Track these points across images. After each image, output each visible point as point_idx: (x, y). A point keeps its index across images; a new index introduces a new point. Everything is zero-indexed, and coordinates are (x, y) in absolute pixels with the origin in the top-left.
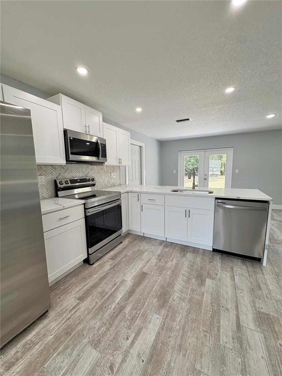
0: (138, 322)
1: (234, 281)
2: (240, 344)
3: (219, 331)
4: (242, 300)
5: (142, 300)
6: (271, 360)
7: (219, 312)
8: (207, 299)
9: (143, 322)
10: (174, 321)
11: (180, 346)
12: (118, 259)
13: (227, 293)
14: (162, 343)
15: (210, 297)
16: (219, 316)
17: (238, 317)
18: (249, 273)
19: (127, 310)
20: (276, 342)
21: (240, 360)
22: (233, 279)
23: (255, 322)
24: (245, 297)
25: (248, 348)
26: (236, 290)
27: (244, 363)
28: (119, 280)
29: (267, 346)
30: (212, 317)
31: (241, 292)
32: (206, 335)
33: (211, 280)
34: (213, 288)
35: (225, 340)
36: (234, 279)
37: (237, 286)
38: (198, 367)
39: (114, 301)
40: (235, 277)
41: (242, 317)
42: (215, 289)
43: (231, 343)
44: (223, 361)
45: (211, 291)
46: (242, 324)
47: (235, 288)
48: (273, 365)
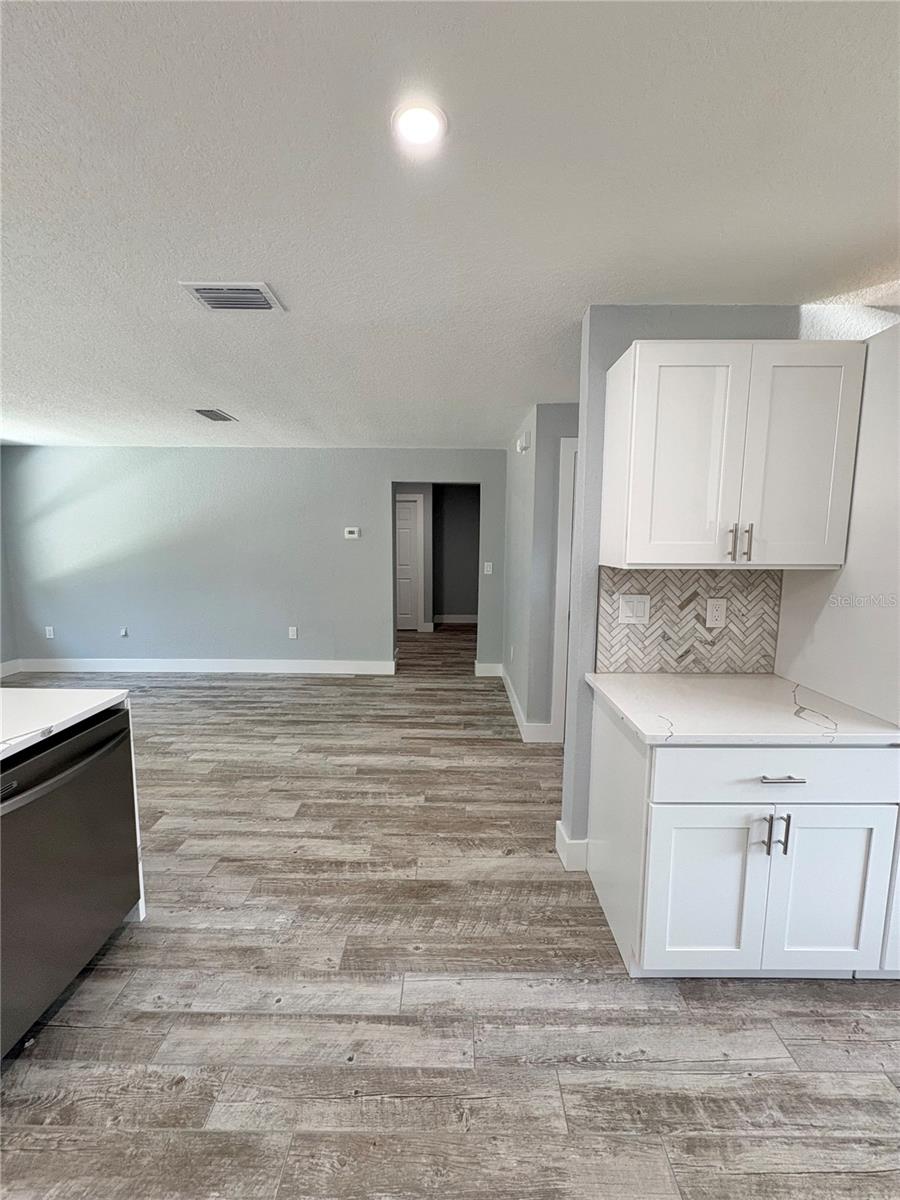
1: (224, 1015)
4: (312, 1002)
8: (326, 1118)
13: (287, 1043)
15: (319, 1106)
18: (179, 966)
22: (208, 1019)
24: (296, 992)
26: (271, 1015)
31: (278, 1001)
34: (266, 1094)
36: (212, 1015)
37: (246, 1008)
40: (194, 1009)
42: (272, 1088)
45: (282, 1103)
47: (260, 1015)
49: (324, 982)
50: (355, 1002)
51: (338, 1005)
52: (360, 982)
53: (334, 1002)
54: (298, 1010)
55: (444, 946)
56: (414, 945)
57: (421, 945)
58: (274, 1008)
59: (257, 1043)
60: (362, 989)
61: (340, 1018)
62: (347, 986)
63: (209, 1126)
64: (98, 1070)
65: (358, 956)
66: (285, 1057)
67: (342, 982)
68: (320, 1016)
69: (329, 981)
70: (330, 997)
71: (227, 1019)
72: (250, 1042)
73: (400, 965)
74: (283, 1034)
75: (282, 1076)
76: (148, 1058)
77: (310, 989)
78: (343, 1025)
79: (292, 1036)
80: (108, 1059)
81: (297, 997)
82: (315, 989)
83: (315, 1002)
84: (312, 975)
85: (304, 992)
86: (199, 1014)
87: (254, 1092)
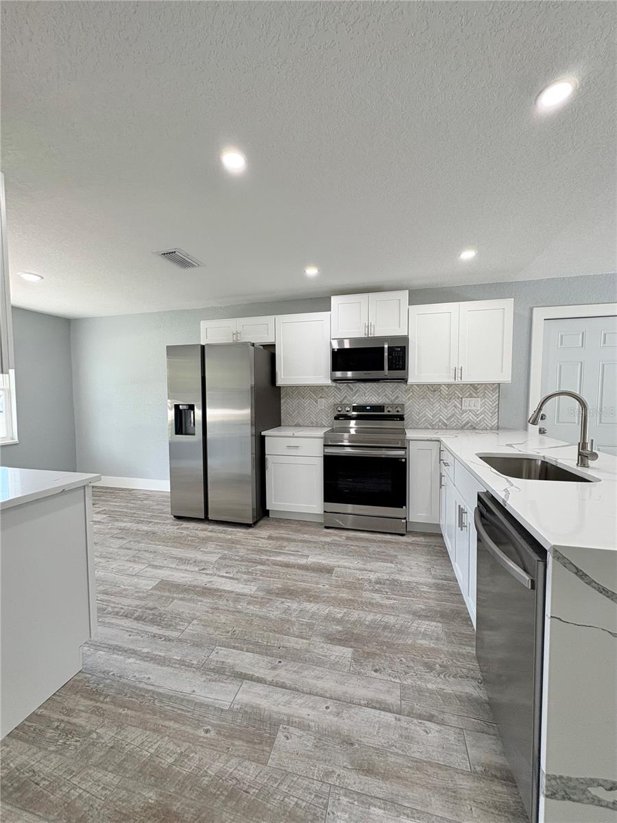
0: (245, 577)
2: (214, 669)
3: (234, 648)
4: (302, 701)
5: (277, 575)
6: (188, 701)
7: (267, 655)
9: (245, 580)
10: (248, 604)
11: (217, 609)
12: (350, 543)
13: (317, 678)
14: (220, 595)
16: (261, 653)
17: (260, 680)
19: (260, 567)
20: (213, 725)
21: (195, 662)
22: (376, 706)
23: (252, 707)
24: (314, 713)
25: (208, 677)
26: (331, 698)
27: (190, 666)
28: (306, 552)
29: (208, 706)
30: (256, 644)
32: (228, 632)
33: (350, 655)
34: (326, 656)
35: (220, 652)
38: (195, 622)
39: (270, 556)
41: (259, 688)
42: (323, 658)
43: (216, 659)
44: (196, 645)
46: (246, 683)
47: (339, 700)
48: (182, 700)
49: (293, 716)
50: (271, 694)
51: (284, 695)
52: (265, 710)
53: (287, 698)
54: (313, 697)
55: (183, 728)
56: (208, 735)
57: (203, 734)
58: (330, 703)
59: (337, 682)
60: (264, 704)
61: (283, 686)
62: (275, 709)
63: (351, 650)
64: (430, 686)
65: (260, 735)
66: (318, 671)
67: (278, 713)
68: (297, 690)
69: (289, 716)
70: (289, 702)
71: (362, 702)
72: (343, 683)
73: (229, 717)
74: (320, 684)
75: (319, 662)
76: (403, 687)
77: (304, 712)
78: (282, 681)
79: (315, 681)
80: (431, 692)
81: (314, 708)
82: (299, 711)
83: (300, 701)
84: (303, 726)
85: (309, 711)
86: (384, 710)
87: (332, 658)
